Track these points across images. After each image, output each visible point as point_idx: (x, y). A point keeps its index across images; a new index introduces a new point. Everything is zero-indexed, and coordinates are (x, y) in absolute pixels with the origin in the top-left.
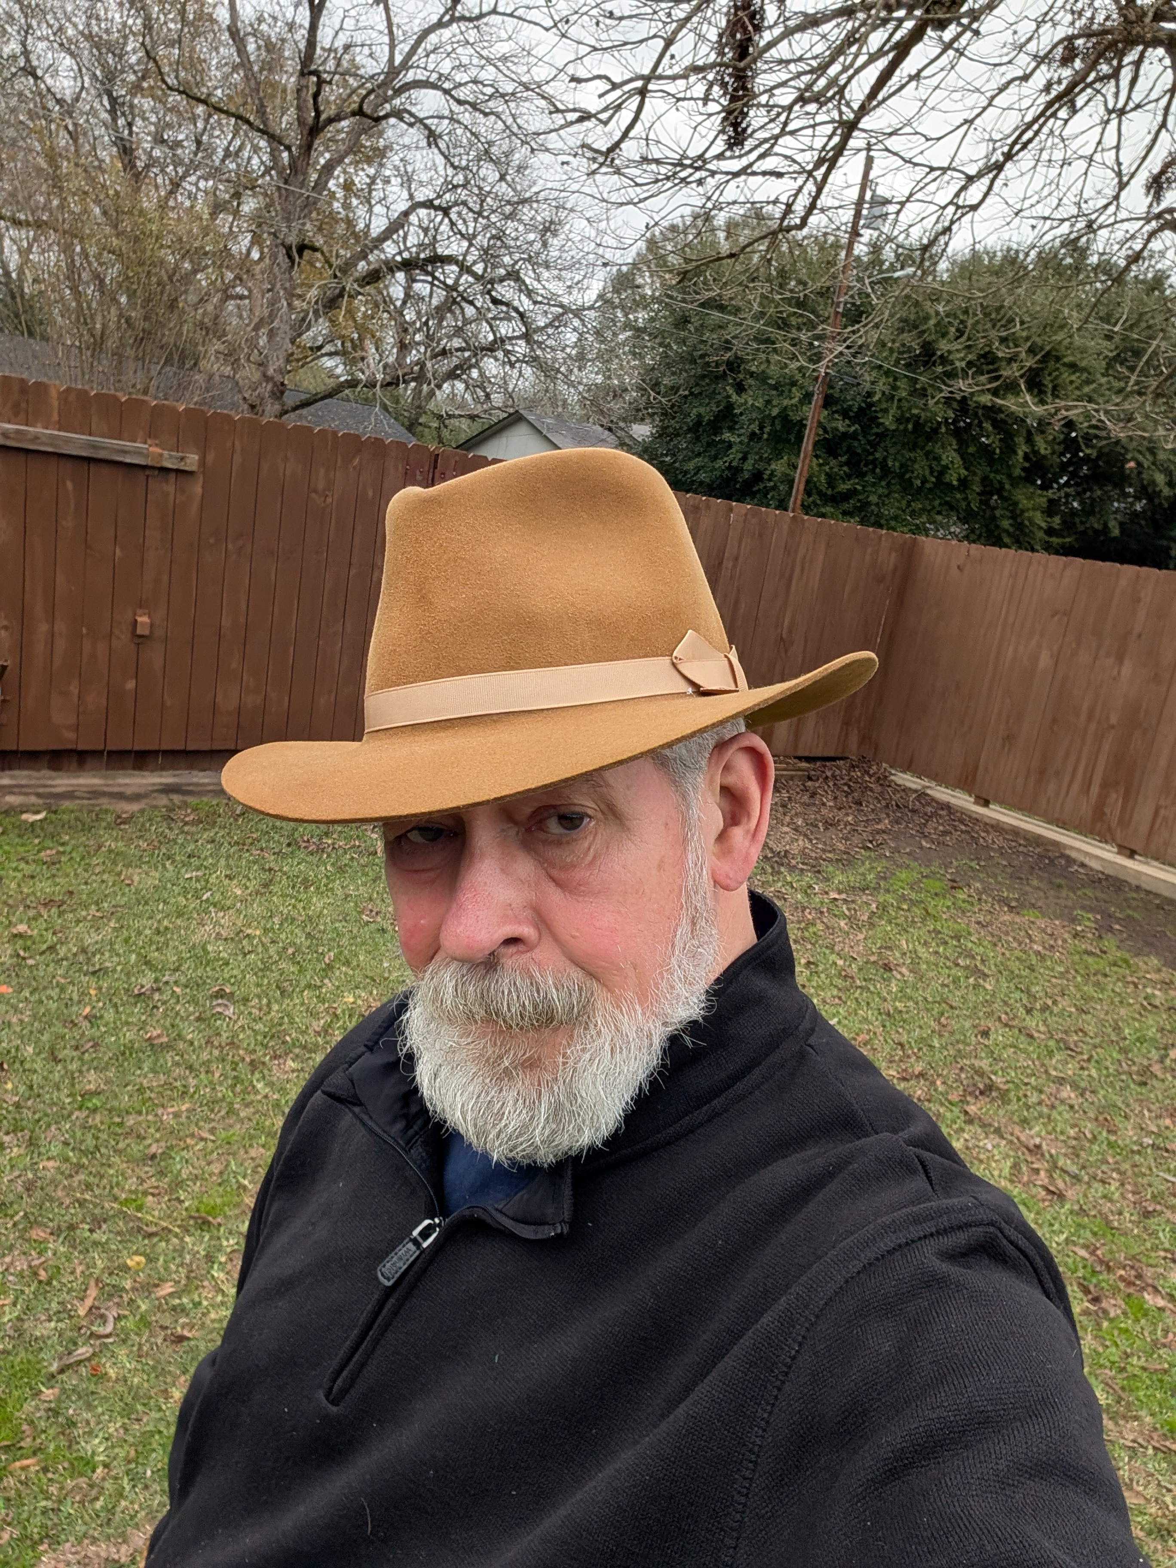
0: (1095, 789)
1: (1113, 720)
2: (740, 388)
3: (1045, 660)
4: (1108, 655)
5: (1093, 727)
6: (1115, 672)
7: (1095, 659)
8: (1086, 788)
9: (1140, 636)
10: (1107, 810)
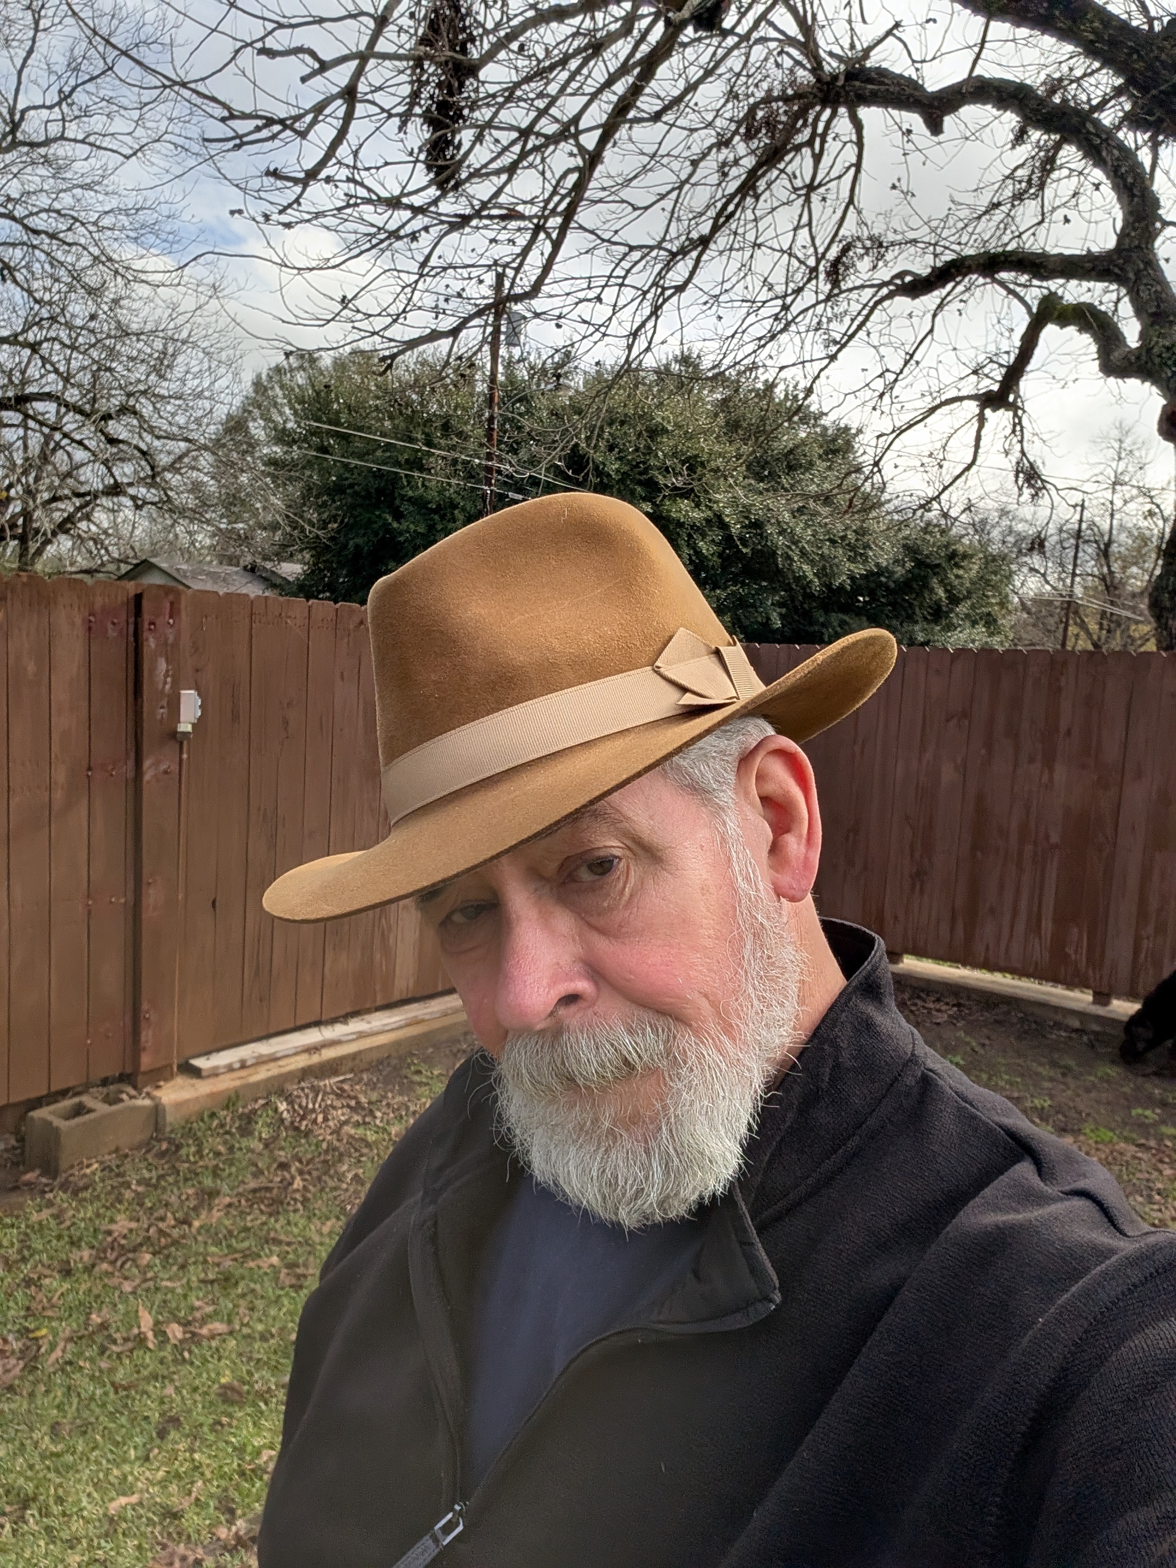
0: (1047, 925)
1: (1055, 838)
2: (398, 516)
3: (948, 774)
4: (1031, 760)
5: (1029, 848)
6: (1045, 779)
7: (1016, 766)
8: (1034, 925)
9: (1069, 733)
10: (1070, 950)
